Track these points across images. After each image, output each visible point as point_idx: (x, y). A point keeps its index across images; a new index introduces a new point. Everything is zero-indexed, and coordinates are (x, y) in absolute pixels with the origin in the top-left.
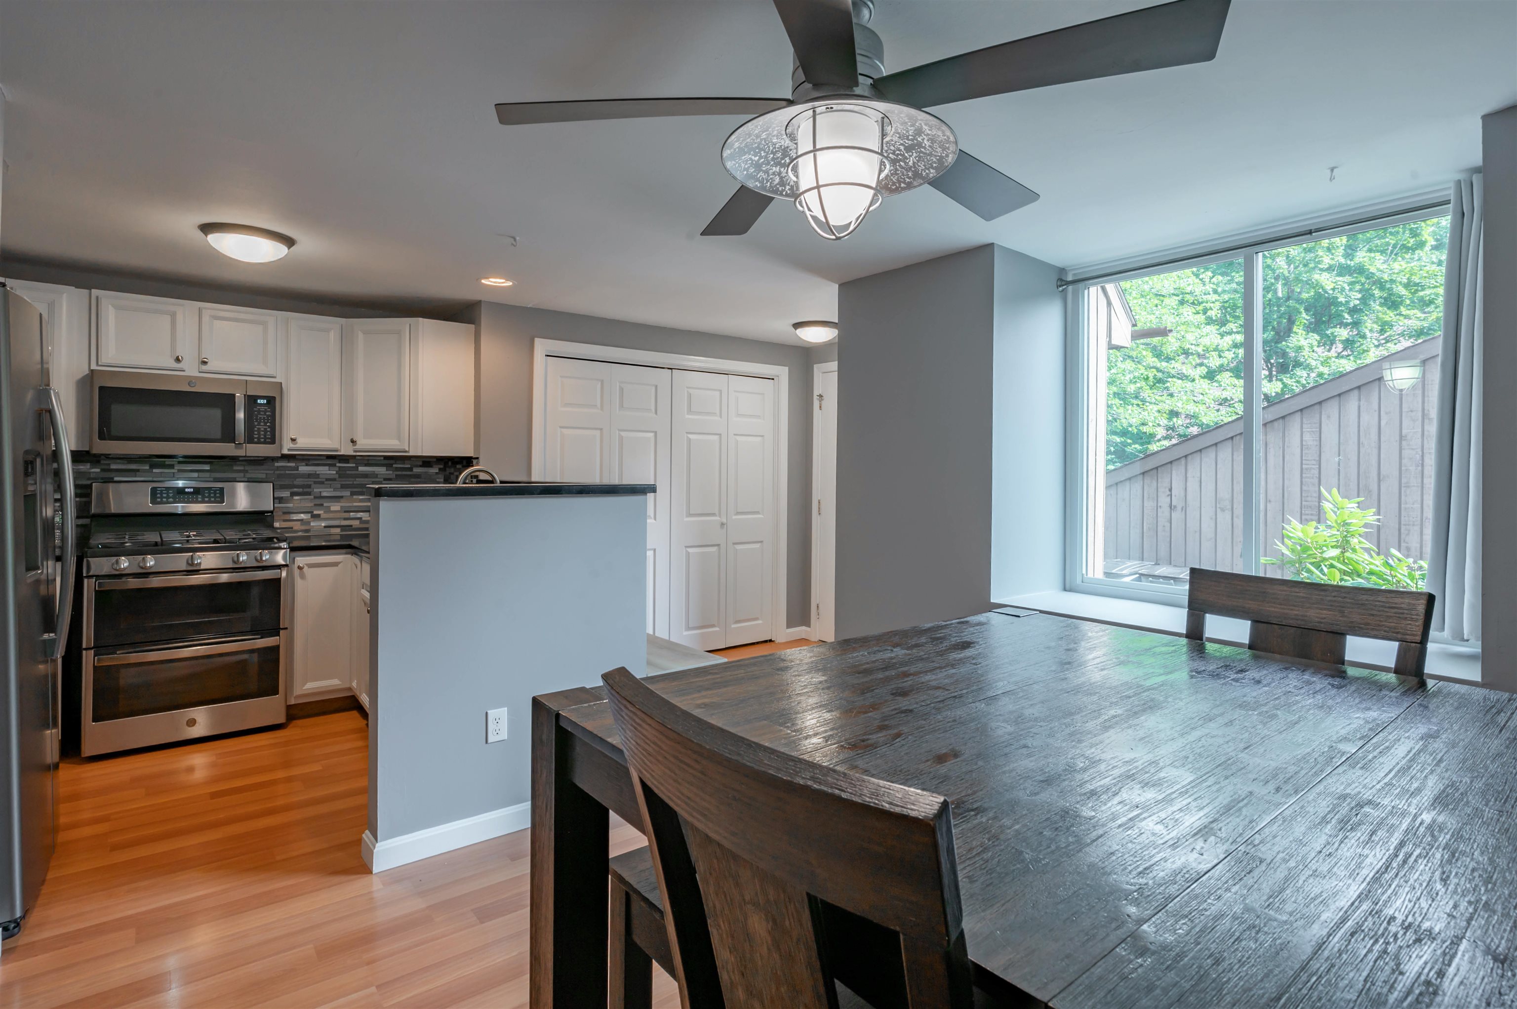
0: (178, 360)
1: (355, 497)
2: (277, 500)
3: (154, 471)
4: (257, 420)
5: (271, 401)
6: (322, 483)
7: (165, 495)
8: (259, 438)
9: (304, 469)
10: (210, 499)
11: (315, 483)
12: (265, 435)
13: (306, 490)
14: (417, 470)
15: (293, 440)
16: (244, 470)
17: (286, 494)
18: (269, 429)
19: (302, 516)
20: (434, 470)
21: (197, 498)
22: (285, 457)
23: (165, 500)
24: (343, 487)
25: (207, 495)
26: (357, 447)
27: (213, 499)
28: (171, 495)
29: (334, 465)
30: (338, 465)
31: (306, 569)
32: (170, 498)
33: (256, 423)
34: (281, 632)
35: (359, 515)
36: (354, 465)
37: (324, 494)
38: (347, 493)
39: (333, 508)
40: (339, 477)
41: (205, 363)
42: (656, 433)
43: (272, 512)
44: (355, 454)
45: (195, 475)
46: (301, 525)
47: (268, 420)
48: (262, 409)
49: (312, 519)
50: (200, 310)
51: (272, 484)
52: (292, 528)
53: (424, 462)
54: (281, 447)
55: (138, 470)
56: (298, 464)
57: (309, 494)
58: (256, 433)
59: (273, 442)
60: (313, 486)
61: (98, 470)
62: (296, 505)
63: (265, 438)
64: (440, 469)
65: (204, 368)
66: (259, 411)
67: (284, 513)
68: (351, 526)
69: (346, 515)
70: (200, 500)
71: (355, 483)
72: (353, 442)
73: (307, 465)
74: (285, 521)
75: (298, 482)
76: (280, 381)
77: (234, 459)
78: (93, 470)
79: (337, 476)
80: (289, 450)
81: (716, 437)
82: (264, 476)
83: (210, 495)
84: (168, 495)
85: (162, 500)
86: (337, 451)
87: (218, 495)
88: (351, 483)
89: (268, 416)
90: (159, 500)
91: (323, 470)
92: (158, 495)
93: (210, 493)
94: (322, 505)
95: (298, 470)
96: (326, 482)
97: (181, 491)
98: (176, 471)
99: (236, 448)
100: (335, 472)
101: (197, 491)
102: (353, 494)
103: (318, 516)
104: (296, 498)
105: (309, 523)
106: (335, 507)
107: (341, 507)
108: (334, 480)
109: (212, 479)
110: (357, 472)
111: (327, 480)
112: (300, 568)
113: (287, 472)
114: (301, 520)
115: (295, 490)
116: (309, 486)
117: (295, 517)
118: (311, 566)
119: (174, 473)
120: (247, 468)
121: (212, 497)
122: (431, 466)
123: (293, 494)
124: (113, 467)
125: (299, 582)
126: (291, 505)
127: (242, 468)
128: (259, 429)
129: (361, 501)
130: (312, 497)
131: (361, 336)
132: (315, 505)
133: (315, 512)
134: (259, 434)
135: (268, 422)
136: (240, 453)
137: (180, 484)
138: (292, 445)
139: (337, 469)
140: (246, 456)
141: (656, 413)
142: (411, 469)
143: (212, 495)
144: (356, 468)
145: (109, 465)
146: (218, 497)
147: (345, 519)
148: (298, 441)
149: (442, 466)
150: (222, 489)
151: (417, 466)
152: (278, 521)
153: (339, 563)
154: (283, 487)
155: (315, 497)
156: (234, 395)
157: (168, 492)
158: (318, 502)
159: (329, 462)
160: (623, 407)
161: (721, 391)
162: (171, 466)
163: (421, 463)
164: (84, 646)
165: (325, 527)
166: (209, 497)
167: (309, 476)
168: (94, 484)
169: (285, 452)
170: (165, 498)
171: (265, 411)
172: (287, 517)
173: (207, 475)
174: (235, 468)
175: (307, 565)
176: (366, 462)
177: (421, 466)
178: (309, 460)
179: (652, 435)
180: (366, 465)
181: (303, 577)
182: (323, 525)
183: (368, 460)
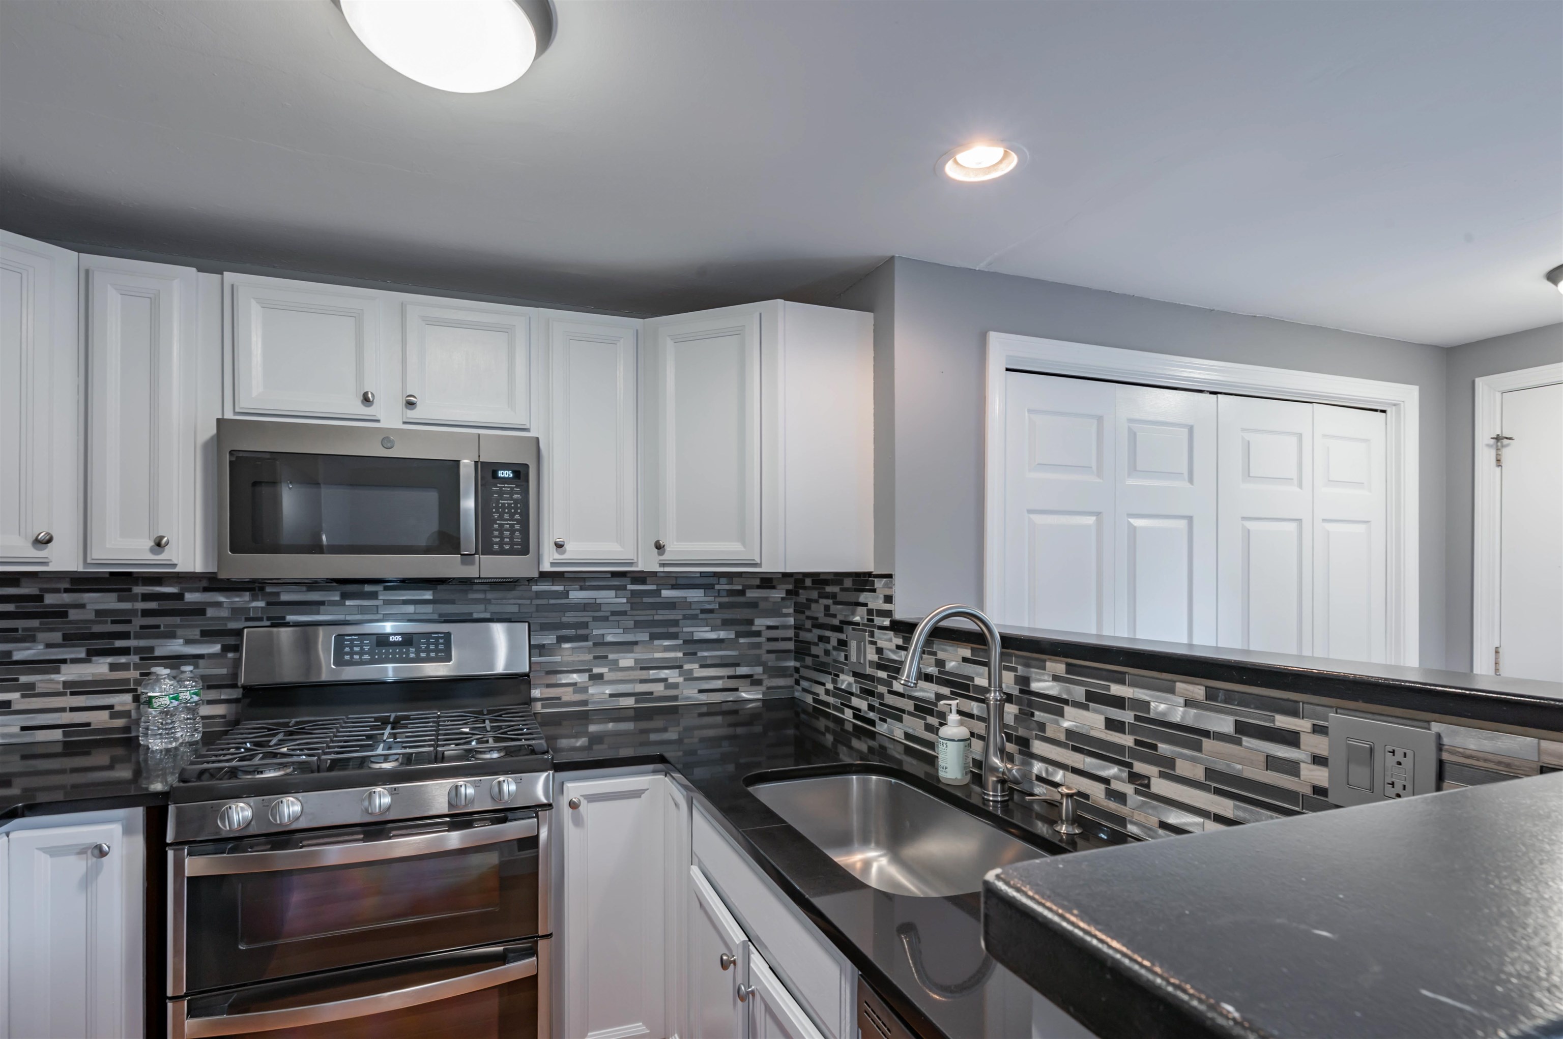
0: (366, 400)
1: (656, 642)
2: (536, 649)
3: (348, 603)
4: (497, 508)
5: (520, 473)
6: (606, 619)
7: (356, 649)
8: (501, 544)
9: (577, 595)
10: (428, 655)
11: (595, 619)
12: (511, 537)
13: (581, 632)
14: (751, 594)
15: (559, 546)
16: (485, 599)
17: (549, 639)
18: (517, 527)
19: (575, 677)
20: (777, 594)
21: (407, 653)
22: (545, 576)
23: (356, 657)
24: (639, 625)
25: (423, 647)
26: (667, 557)
27: (433, 654)
28: (366, 648)
29: (624, 588)
30: (630, 587)
31: (584, 807)
32: (366, 653)
33: (496, 516)
34: (541, 944)
35: (664, 674)
36: (654, 587)
37: (609, 638)
38: (644, 636)
39: (623, 663)
40: (632, 609)
41: (410, 404)
42: (1190, 519)
43: (527, 675)
44: (662, 569)
45: (410, 609)
46: (575, 692)
47: (516, 508)
48: (507, 487)
49: (591, 683)
50: (403, 305)
51: (527, 624)
52: (559, 698)
53: (762, 579)
54: (539, 562)
55: (322, 603)
56: (567, 588)
57: (585, 638)
58: (496, 533)
59: (525, 551)
60: (591, 625)
61: (261, 604)
62: (565, 659)
63: (512, 543)
64: (788, 592)
65: (412, 414)
66: (501, 493)
67: (549, 673)
68: (651, 693)
69: (644, 674)
70: (412, 655)
71: (656, 618)
72: (659, 547)
73: (582, 589)
74: (549, 686)
75: (569, 617)
76: (537, 436)
77: (467, 582)
78: (254, 604)
79: (627, 608)
80: (552, 564)
81: (1292, 526)
82: (515, 609)
83: (428, 647)
84: (362, 649)
85: (352, 657)
86: (631, 564)
87: (441, 647)
88: (650, 618)
89: (516, 501)
90: (347, 657)
91: (607, 597)
92: (347, 649)
93: (428, 644)
94: (606, 657)
95: (568, 598)
96: (611, 618)
97: (382, 640)
98: (381, 603)
99: (463, 563)
100: (624, 600)
101: (408, 640)
102: (653, 637)
103: (600, 676)
104: (566, 646)
105: (585, 690)
106: (626, 661)
107: (636, 661)
108: (624, 613)
109: (436, 617)
110: (658, 600)
111: (614, 613)
112: (573, 805)
113: (552, 601)
114: (575, 684)
115: (564, 632)
116: (585, 625)
117: (565, 679)
118: (593, 798)
119: (377, 606)
120: (490, 595)
121: (432, 651)
122: (773, 587)
123: (561, 639)
124: (284, 597)
125: (571, 833)
126: (558, 659)
127: (480, 596)
128: (501, 525)
129: (667, 649)
130: (590, 644)
131: (670, 343)
132: (595, 658)
133: (596, 670)
134: (501, 536)
135: (516, 513)
136: (470, 572)
137: (388, 627)
138: (557, 556)
139: (628, 594)
140: (479, 578)
141: (1191, 480)
142: (742, 593)
143: (432, 647)
144: (657, 593)
145: (278, 594)
146: (441, 651)
147: (643, 681)
148: (567, 547)
149: (790, 587)
150: (448, 636)
151: (751, 587)
152: (537, 686)
153: (644, 791)
154: (546, 627)
155: (595, 644)
156: (457, 463)
157: (362, 642)
158: (600, 652)
159: (616, 582)
160: (1135, 470)
161: (1300, 436)
162: (374, 596)
163: (757, 582)
164: (170, 993)
165: (611, 696)
166: (428, 651)
167: (585, 607)
168: (246, 630)
169: (546, 567)
170: (357, 653)
171: (512, 493)
172: (553, 679)
173: (429, 609)
174: (472, 596)
175: (586, 797)
176: (674, 582)
177: (758, 587)
178: (584, 579)
179: (1183, 524)
180: (674, 587)
181: (578, 822)
182: (607, 692)
183: (678, 582)
